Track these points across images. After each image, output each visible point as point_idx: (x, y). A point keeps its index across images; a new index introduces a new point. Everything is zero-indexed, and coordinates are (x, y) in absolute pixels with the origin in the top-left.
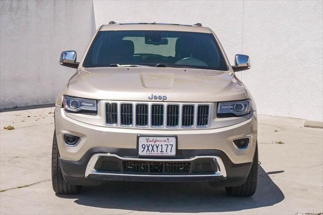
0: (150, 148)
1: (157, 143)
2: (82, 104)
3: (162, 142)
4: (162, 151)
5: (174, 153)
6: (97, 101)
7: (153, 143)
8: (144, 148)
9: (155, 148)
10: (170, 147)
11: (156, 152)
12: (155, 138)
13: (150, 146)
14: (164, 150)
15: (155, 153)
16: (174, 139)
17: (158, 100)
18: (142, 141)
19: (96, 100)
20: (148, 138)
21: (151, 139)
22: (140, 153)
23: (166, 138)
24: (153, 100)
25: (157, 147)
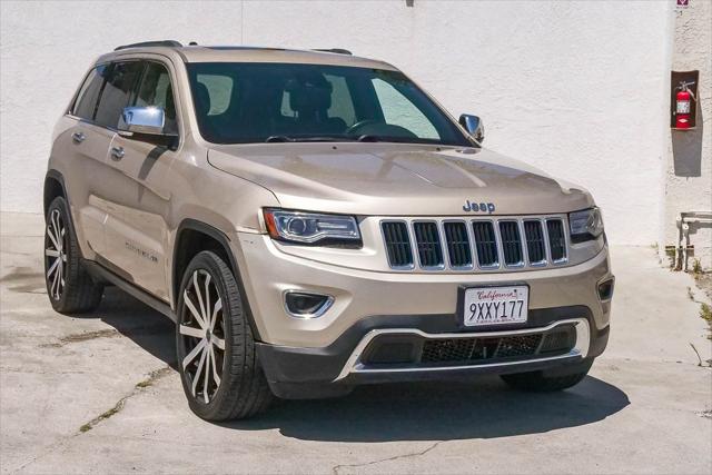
0: (485, 311)
1: (497, 300)
2: (321, 225)
3: (504, 297)
4: (504, 316)
5: (524, 318)
6: (358, 218)
7: (488, 301)
8: (474, 312)
9: (493, 310)
10: (518, 306)
11: (493, 319)
12: (493, 290)
13: (485, 308)
14: (508, 313)
15: (492, 321)
16: (524, 290)
17: (480, 212)
18: (471, 298)
19: (355, 216)
20: (481, 290)
21: (486, 291)
22: (467, 322)
23: (512, 289)
24: (472, 212)
25: (496, 308)
